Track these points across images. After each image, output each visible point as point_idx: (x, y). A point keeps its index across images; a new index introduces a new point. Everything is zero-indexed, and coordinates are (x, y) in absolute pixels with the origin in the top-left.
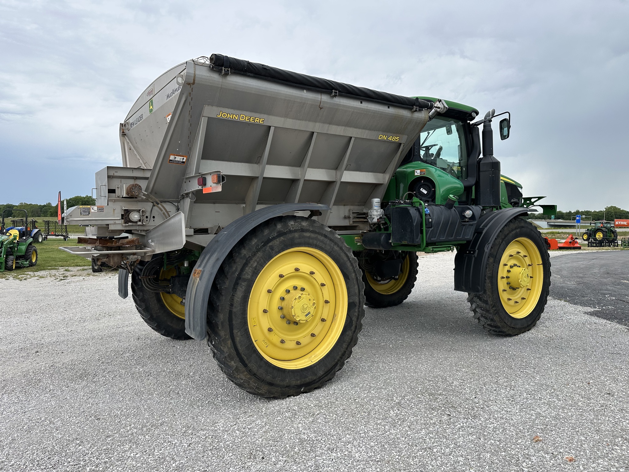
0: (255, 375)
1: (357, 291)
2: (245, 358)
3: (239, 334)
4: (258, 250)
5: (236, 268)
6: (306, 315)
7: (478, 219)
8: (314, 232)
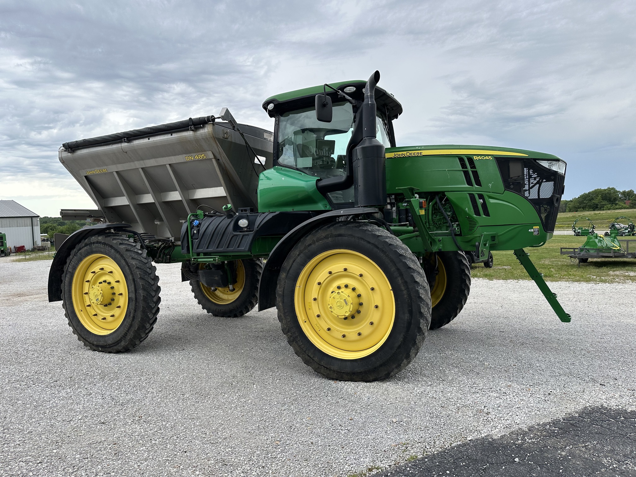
3: (68, 303)
6: (96, 300)
7: (257, 228)
8: (104, 244)
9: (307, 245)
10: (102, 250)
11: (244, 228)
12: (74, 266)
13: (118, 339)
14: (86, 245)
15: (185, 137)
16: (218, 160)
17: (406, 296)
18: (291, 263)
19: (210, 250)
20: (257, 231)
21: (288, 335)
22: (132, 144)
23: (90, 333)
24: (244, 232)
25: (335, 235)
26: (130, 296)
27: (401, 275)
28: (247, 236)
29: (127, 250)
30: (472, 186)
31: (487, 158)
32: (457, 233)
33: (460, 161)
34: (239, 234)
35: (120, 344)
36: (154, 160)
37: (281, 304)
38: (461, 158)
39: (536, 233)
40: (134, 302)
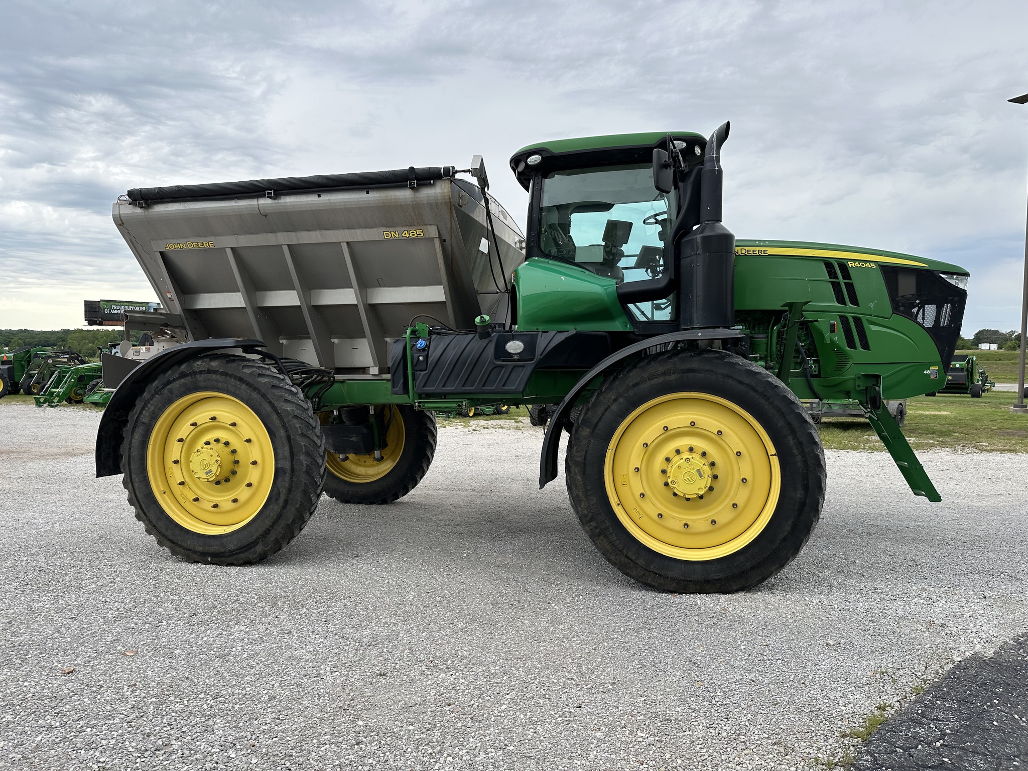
0: (154, 526)
1: (287, 454)
2: (143, 506)
3: (137, 479)
4: (156, 393)
5: (136, 411)
6: (207, 473)
7: (541, 355)
8: (225, 374)
9: (631, 384)
10: (220, 385)
11: (514, 354)
12: (153, 413)
13: (251, 540)
14: (183, 375)
15: (395, 199)
16: (443, 241)
17: (799, 464)
18: (600, 413)
19: (448, 389)
20: (541, 359)
21: (591, 525)
22: (280, 201)
23: (188, 531)
24: (514, 360)
25: (682, 370)
26: (279, 466)
27: (793, 432)
28: (521, 368)
29: (274, 386)
30: (846, 305)
31: (868, 265)
32: (814, 373)
33: (826, 268)
34: (507, 365)
35: (252, 550)
36: (318, 232)
37: (579, 477)
38: (828, 264)
39: (932, 377)
40: (287, 475)
